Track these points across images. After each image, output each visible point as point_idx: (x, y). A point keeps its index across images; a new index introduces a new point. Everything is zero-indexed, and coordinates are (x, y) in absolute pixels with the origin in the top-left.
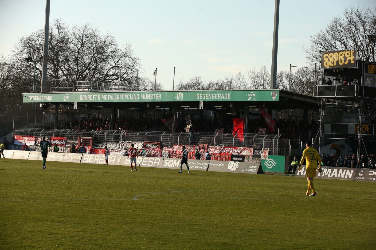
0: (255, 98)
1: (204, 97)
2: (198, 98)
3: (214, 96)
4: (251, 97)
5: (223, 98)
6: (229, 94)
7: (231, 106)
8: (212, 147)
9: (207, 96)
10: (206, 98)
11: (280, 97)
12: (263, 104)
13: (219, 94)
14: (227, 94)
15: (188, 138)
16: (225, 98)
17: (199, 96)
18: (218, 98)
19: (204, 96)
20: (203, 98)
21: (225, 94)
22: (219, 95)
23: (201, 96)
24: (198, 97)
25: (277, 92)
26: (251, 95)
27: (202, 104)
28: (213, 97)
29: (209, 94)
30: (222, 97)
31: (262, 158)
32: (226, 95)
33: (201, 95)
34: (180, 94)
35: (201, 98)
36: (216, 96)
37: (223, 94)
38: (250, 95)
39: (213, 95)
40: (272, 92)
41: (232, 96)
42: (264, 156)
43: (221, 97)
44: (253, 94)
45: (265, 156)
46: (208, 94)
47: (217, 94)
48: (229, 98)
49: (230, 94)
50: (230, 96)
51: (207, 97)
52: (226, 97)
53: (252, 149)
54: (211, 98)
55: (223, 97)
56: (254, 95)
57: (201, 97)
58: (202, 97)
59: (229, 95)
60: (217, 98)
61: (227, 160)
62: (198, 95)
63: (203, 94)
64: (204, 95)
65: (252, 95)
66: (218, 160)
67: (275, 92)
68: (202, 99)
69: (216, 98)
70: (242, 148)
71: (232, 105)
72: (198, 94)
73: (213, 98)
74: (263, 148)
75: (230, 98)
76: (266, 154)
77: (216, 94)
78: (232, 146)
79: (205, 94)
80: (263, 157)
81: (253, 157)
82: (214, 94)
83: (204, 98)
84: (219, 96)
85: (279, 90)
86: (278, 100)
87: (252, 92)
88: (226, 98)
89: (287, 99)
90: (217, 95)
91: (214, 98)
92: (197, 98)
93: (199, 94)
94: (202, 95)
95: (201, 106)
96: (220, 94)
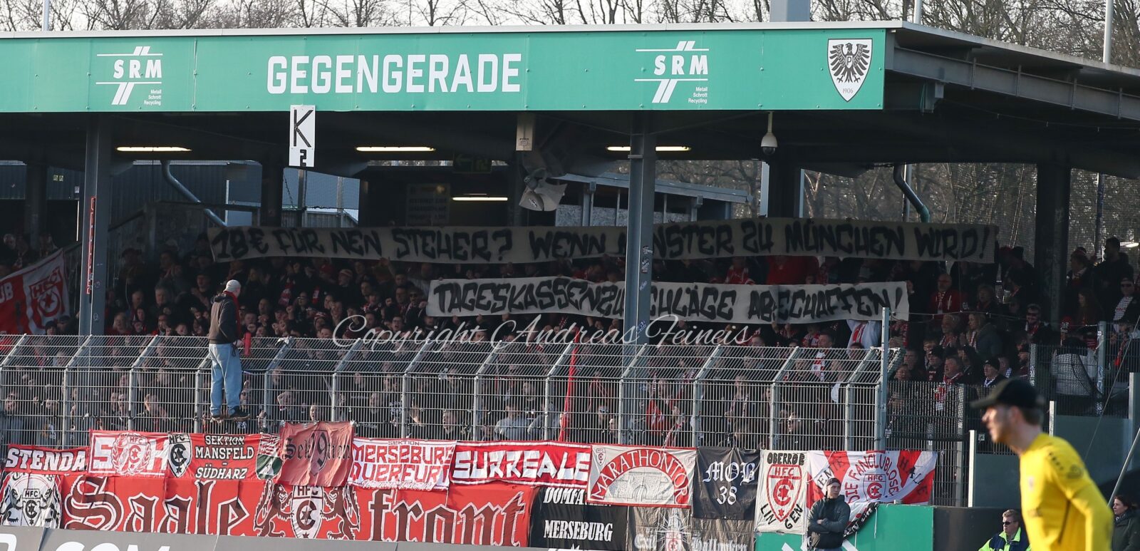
0: (702, 85)
1: (321, 82)
2: (281, 90)
3: (397, 75)
4: (674, 82)
5: (462, 87)
6: (508, 58)
7: (519, 148)
8: (386, 443)
9: (342, 74)
10: (340, 89)
11: (893, 80)
12: (764, 133)
13: (434, 59)
14: (493, 58)
15: (206, 378)
16: (482, 88)
17: (288, 71)
18: (431, 89)
19: (326, 76)
20: (317, 89)
21: (483, 58)
22: (439, 66)
23: (302, 74)
24: (277, 83)
25: (868, 43)
26: (677, 68)
27: (309, 128)
28: (392, 82)
29: (362, 59)
30: (458, 80)
31: (762, 525)
32: (488, 65)
33: (300, 67)
34: (143, 61)
35: (303, 90)
36: (412, 73)
37: (463, 60)
38: (668, 64)
39: (393, 67)
40: (832, 43)
41: (528, 73)
42: (777, 508)
43: (449, 80)
44: (687, 56)
45: (787, 508)
46: (350, 59)
47: (421, 58)
48: (507, 88)
49: (517, 57)
50: (515, 72)
51: (345, 81)
52: (487, 80)
53: (687, 460)
54: (374, 89)
55: (467, 80)
56: (700, 65)
57: (300, 82)
58: (306, 82)
59: (512, 65)
60: (420, 89)
61: (497, 539)
62: (277, 68)
63: (318, 59)
64: (322, 67)
65: (687, 67)
66: (430, 539)
67: (854, 43)
68: (309, 97)
69: (411, 88)
70: (610, 452)
71: (530, 137)
72: (273, 60)
73: (387, 89)
74: (765, 454)
75: (516, 88)
76: (792, 494)
77: (412, 59)
78: (537, 436)
79: (326, 60)
80: (770, 517)
81: (697, 515)
82: (398, 59)
83: (325, 89)
84: (433, 74)
85: (888, 30)
86: (875, 102)
87: (681, 46)
88: (491, 88)
89: (939, 93)
90: (424, 66)
91: (396, 89)
92: (272, 90)
93: (282, 60)
94: (307, 68)
95: (301, 144)
96: (444, 59)
